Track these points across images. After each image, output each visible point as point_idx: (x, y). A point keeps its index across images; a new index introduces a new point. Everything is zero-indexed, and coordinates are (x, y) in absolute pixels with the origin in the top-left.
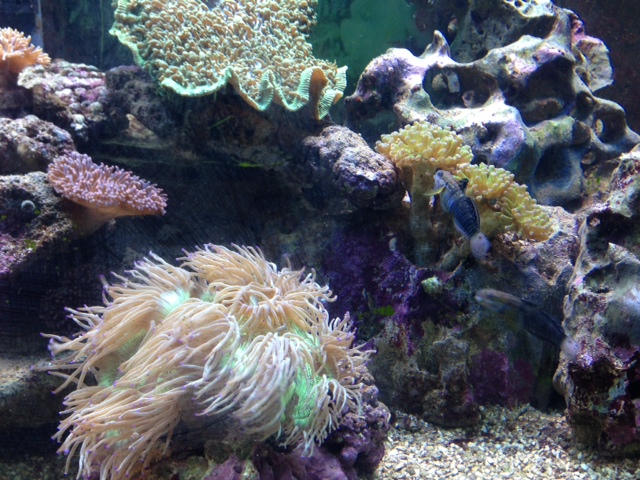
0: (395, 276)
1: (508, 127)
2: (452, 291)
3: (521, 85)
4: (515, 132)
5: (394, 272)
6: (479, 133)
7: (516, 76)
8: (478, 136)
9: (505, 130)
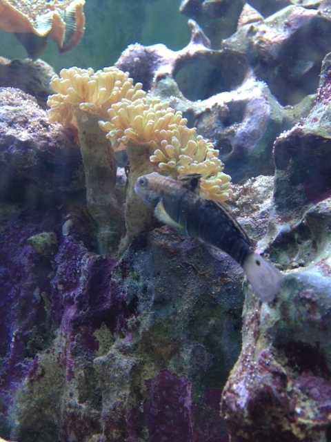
0: (66, 267)
1: (253, 103)
2: (120, 283)
3: (271, 57)
4: (260, 108)
5: (65, 263)
6: (220, 113)
7: (264, 46)
8: (220, 118)
9: (250, 107)
